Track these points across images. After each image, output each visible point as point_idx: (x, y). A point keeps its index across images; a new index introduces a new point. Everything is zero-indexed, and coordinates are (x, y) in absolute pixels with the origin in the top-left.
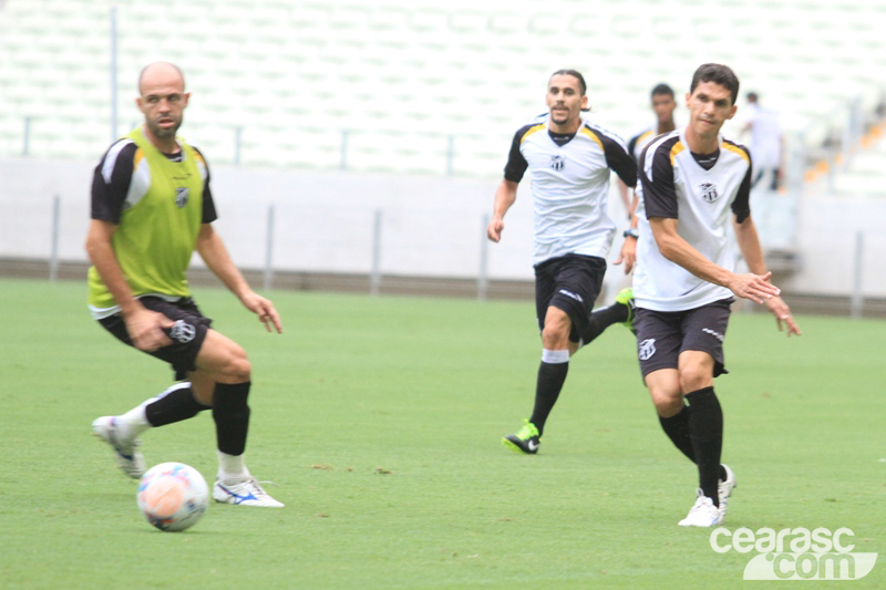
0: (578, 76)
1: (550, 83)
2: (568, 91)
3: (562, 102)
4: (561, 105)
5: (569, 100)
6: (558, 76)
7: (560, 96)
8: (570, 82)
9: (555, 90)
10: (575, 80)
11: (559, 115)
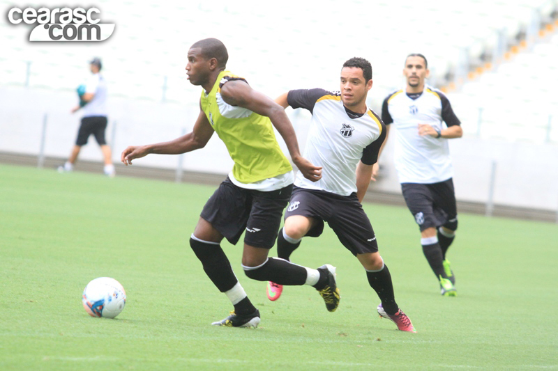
0: (423, 57)
1: (406, 62)
2: (419, 67)
3: (414, 74)
4: (414, 76)
5: (419, 72)
6: (411, 58)
7: (414, 70)
8: (418, 61)
9: (410, 66)
10: (422, 59)
11: (414, 81)
